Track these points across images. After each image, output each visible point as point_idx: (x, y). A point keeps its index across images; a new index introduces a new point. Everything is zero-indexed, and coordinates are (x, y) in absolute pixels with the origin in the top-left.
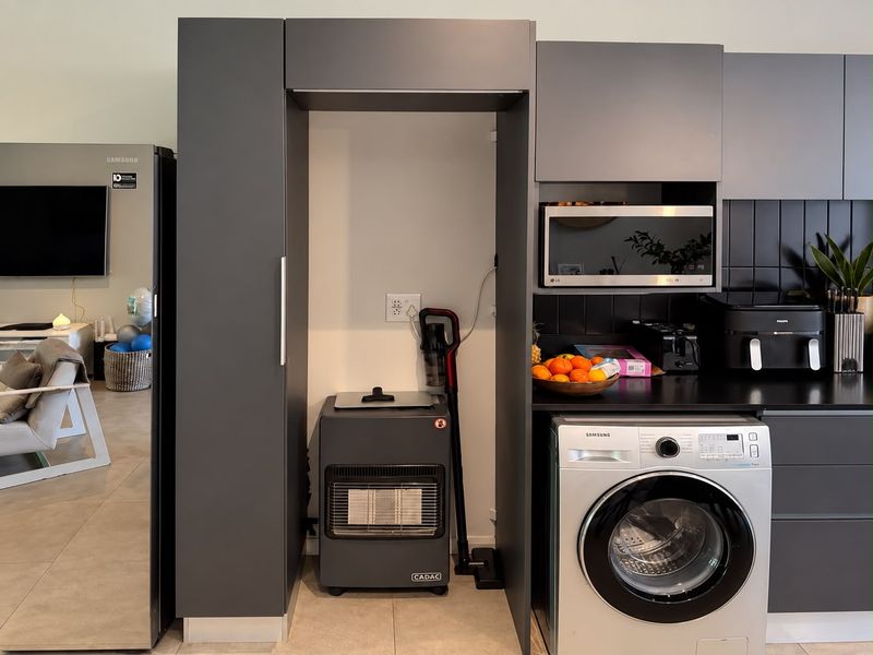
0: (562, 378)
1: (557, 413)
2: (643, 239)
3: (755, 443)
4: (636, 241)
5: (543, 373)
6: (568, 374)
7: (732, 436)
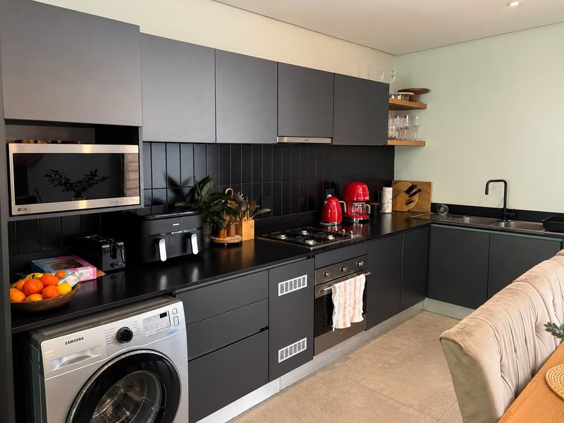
0: (37, 298)
1: (36, 330)
2: (55, 175)
3: (176, 315)
4: (51, 177)
5: (18, 296)
6: (40, 292)
7: (163, 315)
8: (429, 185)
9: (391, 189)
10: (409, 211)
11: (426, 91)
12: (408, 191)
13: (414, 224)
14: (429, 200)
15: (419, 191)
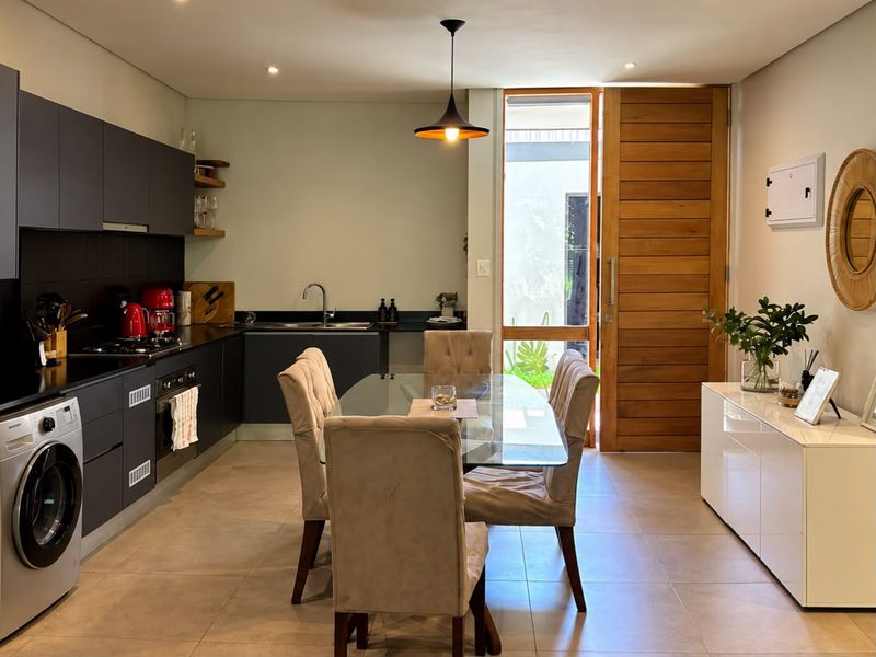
7: (67, 409)
8: (231, 285)
9: (189, 294)
10: (208, 324)
11: (226, 165)
12: (208, 296)
13: (216, 336)
14: (233, 308)
15: (221, 295)
